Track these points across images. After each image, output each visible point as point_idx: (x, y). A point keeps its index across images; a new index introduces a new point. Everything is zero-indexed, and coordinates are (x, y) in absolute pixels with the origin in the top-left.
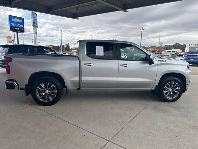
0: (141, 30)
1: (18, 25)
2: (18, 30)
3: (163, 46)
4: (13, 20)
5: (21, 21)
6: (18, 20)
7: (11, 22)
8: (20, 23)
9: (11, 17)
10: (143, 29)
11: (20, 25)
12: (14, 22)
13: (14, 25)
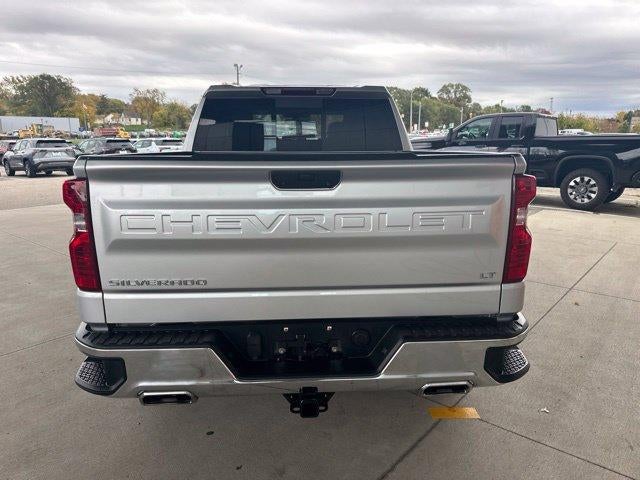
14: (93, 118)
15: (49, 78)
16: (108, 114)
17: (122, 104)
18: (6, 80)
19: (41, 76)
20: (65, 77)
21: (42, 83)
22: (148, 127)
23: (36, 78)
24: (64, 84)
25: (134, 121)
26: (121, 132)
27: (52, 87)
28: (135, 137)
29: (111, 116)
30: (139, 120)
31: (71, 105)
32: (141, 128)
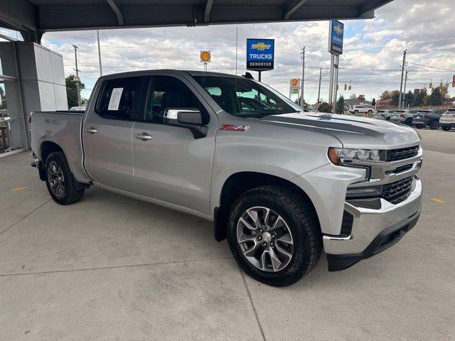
1: (261, 57)
2: (261, 67)
4: (254, 46)
5: (268, 47)
6: (262, 46)
7: (249, 51)
8: (266, 52)
9: (250, 42)
11: (266, 56)
12: (256, 51)
13: (255, 56)
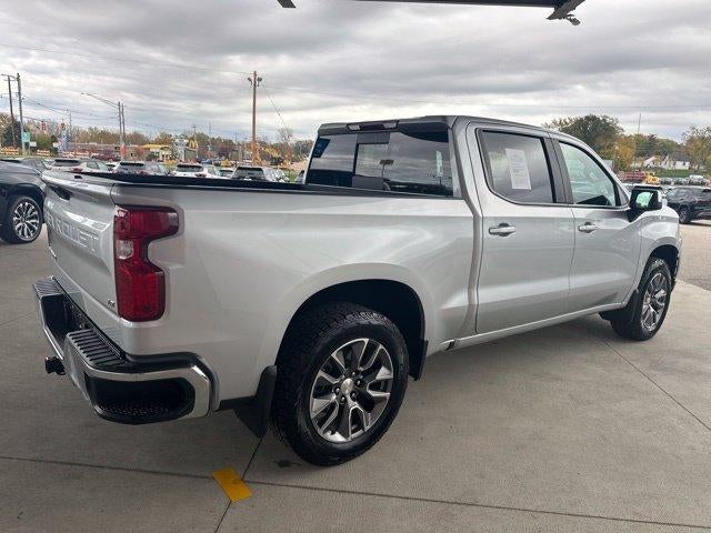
0: (249, 79)
3: (292, 141)
10: (260, 80)
14: (630, 161)
15: (594, 119)
16: (650, 156)
17: (673, 144)
18: (555, 123)
19: (587, 117)
20: (611, 116)
21: (585, 125)
22: (696, 173)
23: (581, 120)
24: (608, 124)
25: (680, 165)
26: (650, 177)
27: (594, 129)
28: (669, 183)
29: (653, 158)
30: (687, 164)
31: (610, 146)
32: (685, 173)
